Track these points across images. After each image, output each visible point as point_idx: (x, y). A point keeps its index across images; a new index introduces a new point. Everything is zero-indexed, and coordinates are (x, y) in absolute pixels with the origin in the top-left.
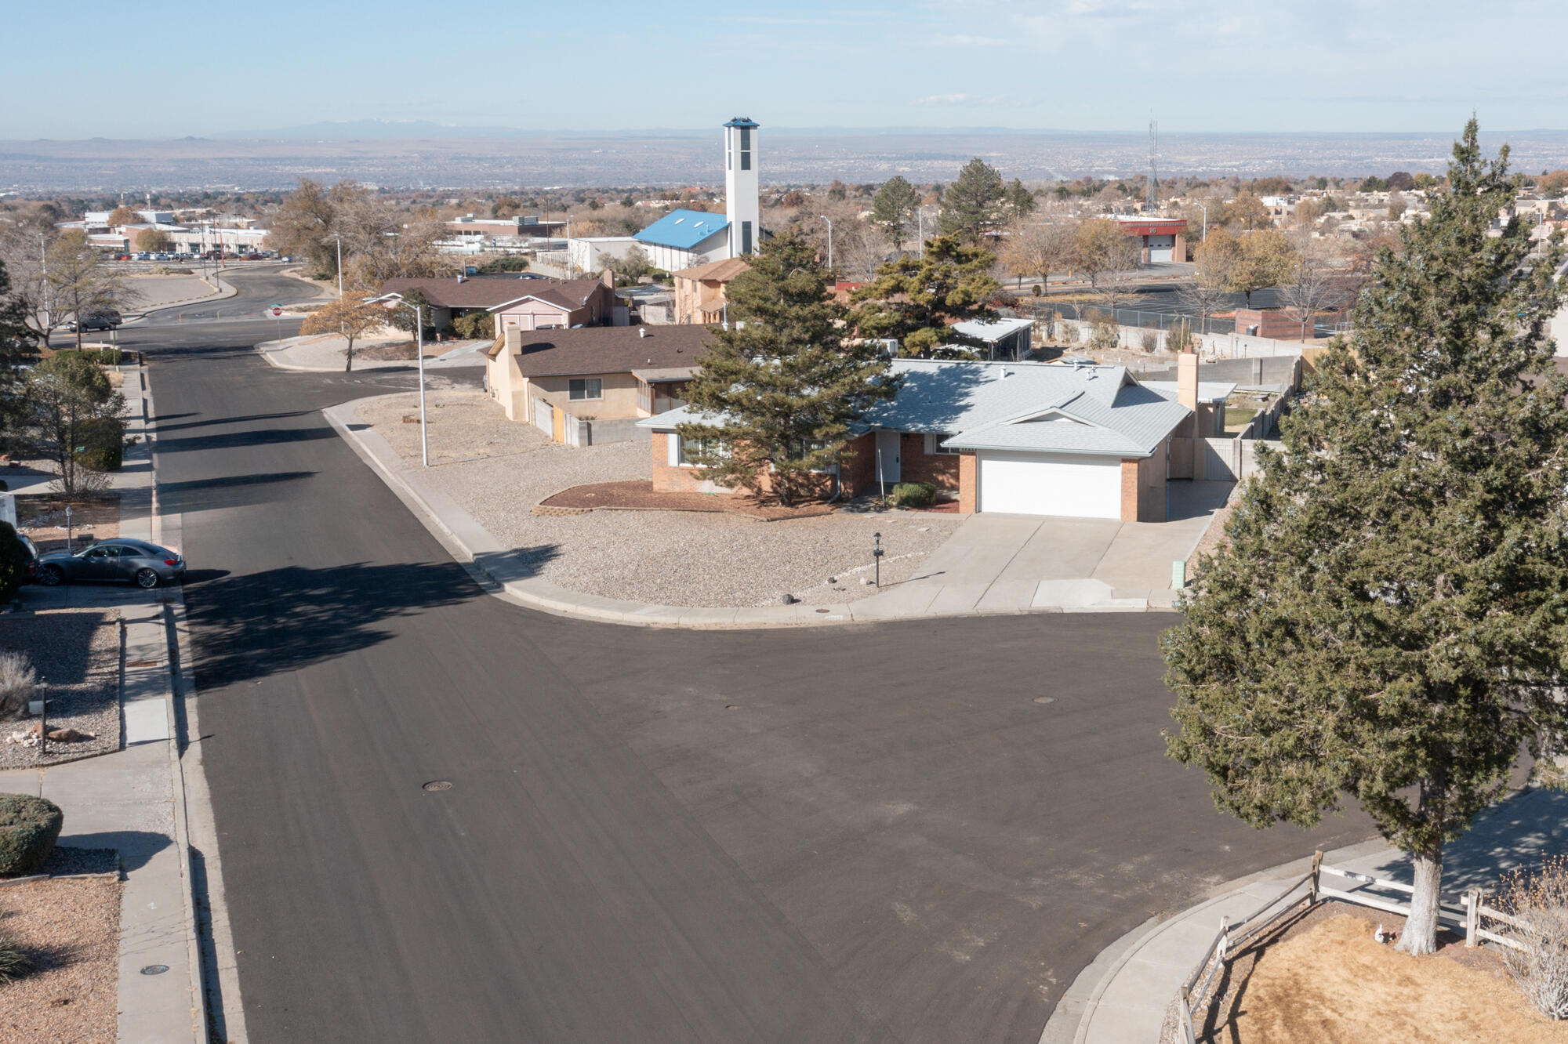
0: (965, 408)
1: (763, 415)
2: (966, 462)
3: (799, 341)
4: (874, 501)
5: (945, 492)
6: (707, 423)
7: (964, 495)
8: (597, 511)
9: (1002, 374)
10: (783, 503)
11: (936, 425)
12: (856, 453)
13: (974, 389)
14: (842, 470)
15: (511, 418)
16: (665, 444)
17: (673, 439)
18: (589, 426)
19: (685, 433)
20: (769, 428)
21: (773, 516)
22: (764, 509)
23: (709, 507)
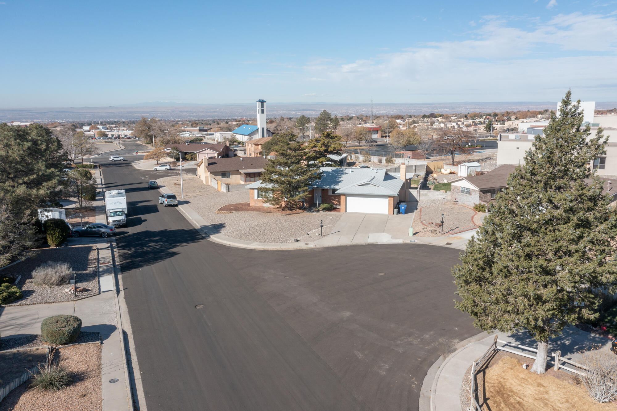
0: (341, 181)
1: (284, 184)
2: (342, 197)
3: (293, 163)
4: (315, 209)
5: (335, 206)
6: (267, 187)
7: (342, 207)
8: (234, 212)
9: (350, 171)
10: (289, 210)
11: (332, 186)
12: (311, 195)
13: (342, 176)
14: (305, 200)
15: (205, 184)
16: (253, 192)
17: (256, 191)
18: (229, 186)
19: (260, 189)
20: (286, 188)
21: (286, 214)
22: (283, 211)
23: (267, 211)
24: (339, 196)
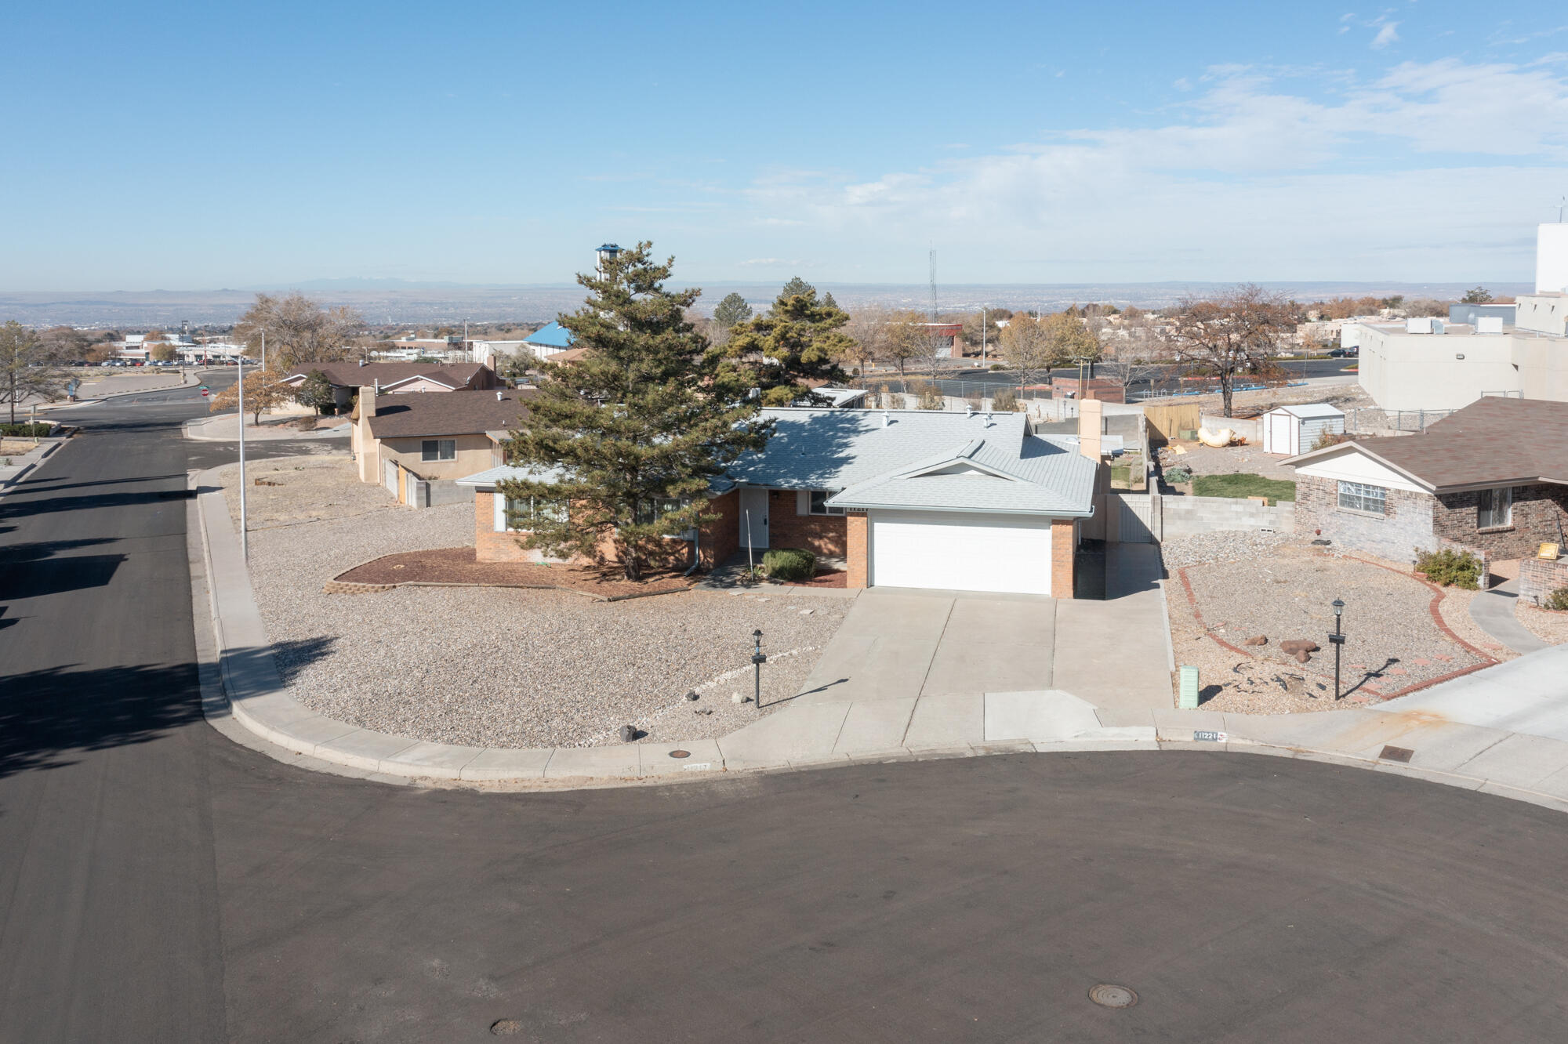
0: (846, 460)
1: (603, 467)
2: (855, 525)
3: (647, 378)
4: (739, 573)
5: (823, 560)
6: (534, 479)
7: (852, 566)
8: (402, 588)
9: (885, 421)
10: (629, 577)
11: (813, 480)
12: (720, 515)
13: (853, 439)
14: (701, 535)
15: (363, 481)
16: (491, 505)
17: (500, 500)
18: (428, 486)
19: (515, 492)
20: (612, 485)
21: (615, 594)
22: (605, 584)
23: (538, 582)
24: (837, 521)
